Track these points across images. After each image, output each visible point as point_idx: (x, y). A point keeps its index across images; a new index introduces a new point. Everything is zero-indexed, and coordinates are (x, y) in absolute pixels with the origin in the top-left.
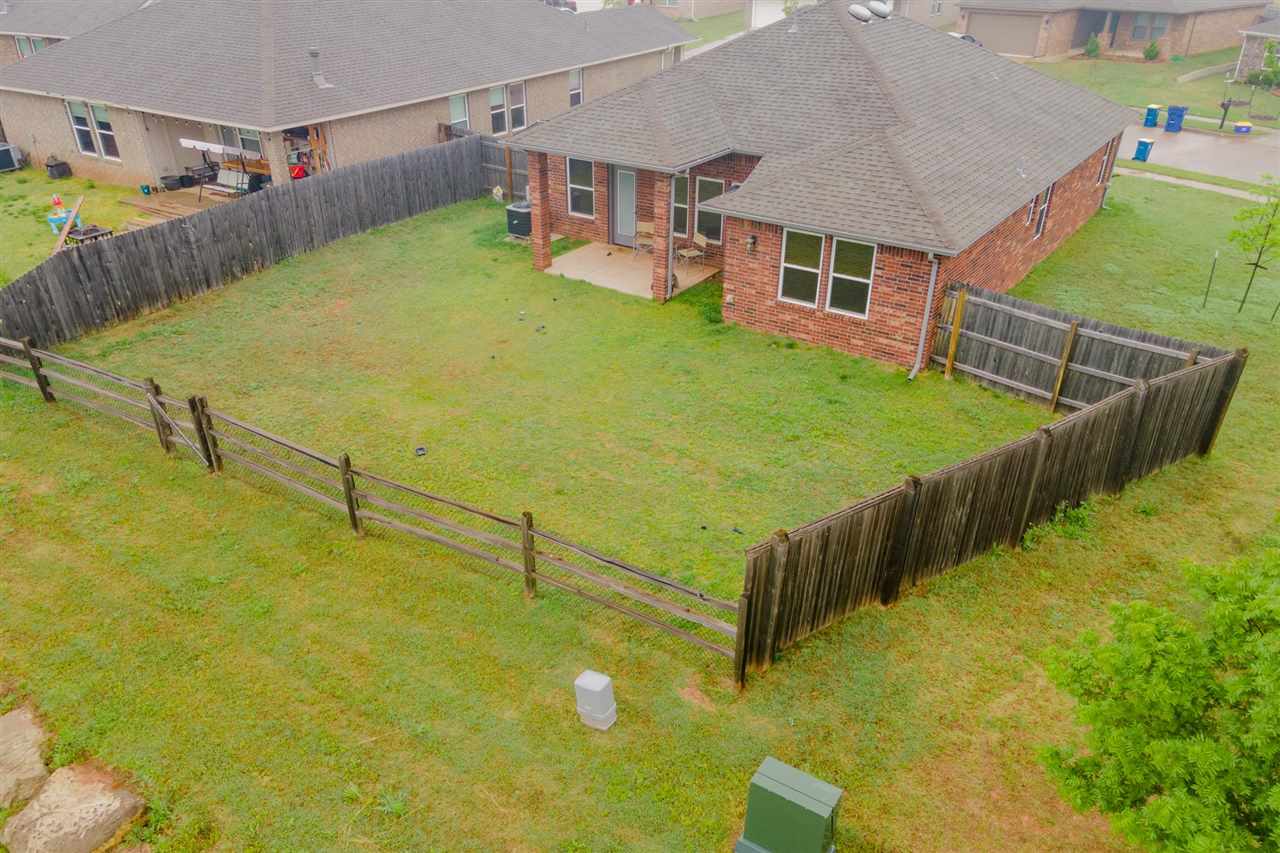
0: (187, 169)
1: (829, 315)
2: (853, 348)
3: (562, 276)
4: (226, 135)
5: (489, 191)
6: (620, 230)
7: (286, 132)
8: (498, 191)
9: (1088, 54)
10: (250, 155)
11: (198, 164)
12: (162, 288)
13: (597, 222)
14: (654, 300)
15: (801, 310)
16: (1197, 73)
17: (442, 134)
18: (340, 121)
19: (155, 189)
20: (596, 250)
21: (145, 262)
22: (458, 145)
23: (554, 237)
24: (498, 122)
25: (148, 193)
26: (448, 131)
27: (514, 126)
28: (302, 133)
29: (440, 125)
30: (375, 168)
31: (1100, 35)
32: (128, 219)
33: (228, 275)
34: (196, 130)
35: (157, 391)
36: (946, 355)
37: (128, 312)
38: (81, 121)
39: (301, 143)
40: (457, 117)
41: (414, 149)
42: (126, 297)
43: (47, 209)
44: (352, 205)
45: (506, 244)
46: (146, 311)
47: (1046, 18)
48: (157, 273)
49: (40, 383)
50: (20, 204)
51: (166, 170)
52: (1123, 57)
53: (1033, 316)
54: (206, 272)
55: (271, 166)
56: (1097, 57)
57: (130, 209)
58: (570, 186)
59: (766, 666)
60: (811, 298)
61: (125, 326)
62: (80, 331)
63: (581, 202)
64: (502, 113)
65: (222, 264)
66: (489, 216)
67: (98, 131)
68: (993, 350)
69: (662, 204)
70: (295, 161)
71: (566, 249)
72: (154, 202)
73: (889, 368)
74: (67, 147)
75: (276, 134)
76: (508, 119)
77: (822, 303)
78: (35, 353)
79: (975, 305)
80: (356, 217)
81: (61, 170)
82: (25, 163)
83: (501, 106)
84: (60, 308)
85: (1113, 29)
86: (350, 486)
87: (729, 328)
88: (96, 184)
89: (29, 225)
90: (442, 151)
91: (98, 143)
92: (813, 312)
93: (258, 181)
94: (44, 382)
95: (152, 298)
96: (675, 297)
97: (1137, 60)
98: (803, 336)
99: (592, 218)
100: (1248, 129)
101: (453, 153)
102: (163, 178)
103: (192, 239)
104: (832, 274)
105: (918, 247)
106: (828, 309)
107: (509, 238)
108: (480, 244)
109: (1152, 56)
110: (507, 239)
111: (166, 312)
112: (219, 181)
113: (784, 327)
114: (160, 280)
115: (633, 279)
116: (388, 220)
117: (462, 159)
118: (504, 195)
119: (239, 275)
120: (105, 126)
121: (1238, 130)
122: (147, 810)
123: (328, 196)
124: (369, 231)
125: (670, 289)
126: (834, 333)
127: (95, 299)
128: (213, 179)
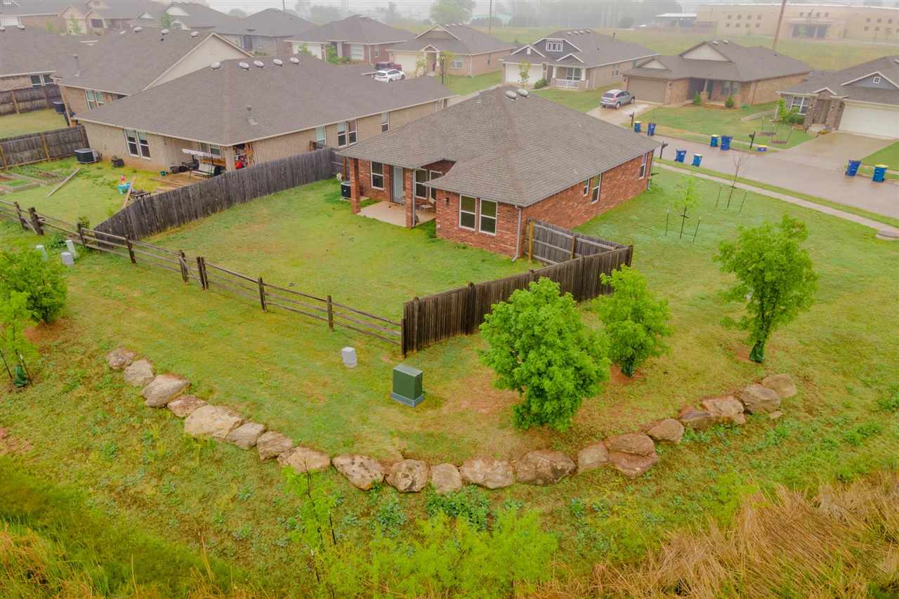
0: (183, 163)
1: (480, 234)
2: (491, 249)
3: (365, 217)
4: (203, 147)
5: (335, 176)
6: (396, 195)
7: (234, 146)
8: (339, 176)
9: (694, 104)
10: (215, 157)
11: (189, 161)
12: (177, 219)
13: (386, 191)
14: (406, 228)
15: (469, 231)
16: (754, 116)
17: (312, 148)
18: (261, 141)
19: (167, 173)
20: (384, 204)
21: (170, 206)
22: (319, 153)
23: (363, 199)
24: (342, 140)
25: (164, 175)
26: (314, 145)
27: (350, 142)
28: (242, 146)
29: (311, 142)
30: (276, 163)
31: (701, 93)
32: (157, 188)
33: (206, 214)
34: (189, 144)
35: (183, 255)
36: (528, 251)
37: (161, 229)
38: (131, 139)
39: (241, 151)
40: (319, 138)
41: (296, 155)
42: (161, 221)
43: (115, 182)
44: (265, 181)
45: (340, 202)
46: (169, 228)
47: (669, 83)
48: (175, 211)
49: (131, 255)
50: (100, 180)
51: (173, 164)
52: (714, 105)
53: (560, 233)
54: (196, 212)
55: (226, 162)
56: (699, 105)
57: (156, 182)
58: (372, 173)
59: (415, 351)
60: (473, 227)
61: (160, 235)
62: (142, 236)
63: (377, 182)
64: (344, 136)
65: (203, 208)
66: (333, 188)
67: (140, 144)
68: (547, 249)
69: (409, 183)
70: (237, 159)
71: (369, 204)
72: (167, 179)
73: (505, 257)
74: (123, 152)
75: (230, 147)
76: (347, 138)
77: (478, 229)
78: (130, 241)
79: (539, 229)
80: (266, 186)
81: (119, 163)
82: (100, 159)
83: (343, 132)
84: (134, 224)
85: (710, 90)
86: (262, 290)
87: (439, 240)
88: (137, 170)
89: (109, 190)
90: (311, 155)
91: (140, 150)
92: (473, 232)
93: (219, 170)
94: (132, 254)
95: (172, 222)
96: (417, 227)
97: (722, 108)
98: (471, 244)
99: (383, 189)
100: (765, 149)
101: (316, 157)
102: (171, 168)
103: (191, 196)
104: (481, 215)
105: (511, 203)
106: (480, 231)
107: (342, 199)
108: (328, 201)
109: (730, 105)
110: (341, 199)
111: (178, 229)
112: (200, 169)
113: (463, 240)
114: (176, 215)
115: (398, 218)
116: (282, 189)
117: (321, 160)
118: (342, 178)
119: (210, 213)
120: (144, 142)
121: (760, 149)
122: (191, 385)
123: (253, 176)
124: (272, 194)
125: (414, 223)
126: (483, 242)
127: (149, 221)
128: (196, 168)
